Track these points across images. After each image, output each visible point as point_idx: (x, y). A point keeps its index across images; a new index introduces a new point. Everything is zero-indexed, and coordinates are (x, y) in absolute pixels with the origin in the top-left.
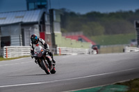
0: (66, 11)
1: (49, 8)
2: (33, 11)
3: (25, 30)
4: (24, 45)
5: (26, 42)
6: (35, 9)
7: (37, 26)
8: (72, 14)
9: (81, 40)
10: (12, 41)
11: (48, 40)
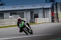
1: (55, 2)
2: (48, 3)
3: (45, 11)
6: (49, 2)
7: (50, 9)
10: (39, 16)
11: (55, 16)
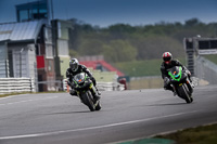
0: (78, 22)
1: (51, 19)
2: (26, 23)
3: (14, 52)
4: (12, 75)
5: (15, 71)
6: (29, 20)
7: (33, 46)
8: (87, 27)
9: (100, 68)
11: (50, 68)
